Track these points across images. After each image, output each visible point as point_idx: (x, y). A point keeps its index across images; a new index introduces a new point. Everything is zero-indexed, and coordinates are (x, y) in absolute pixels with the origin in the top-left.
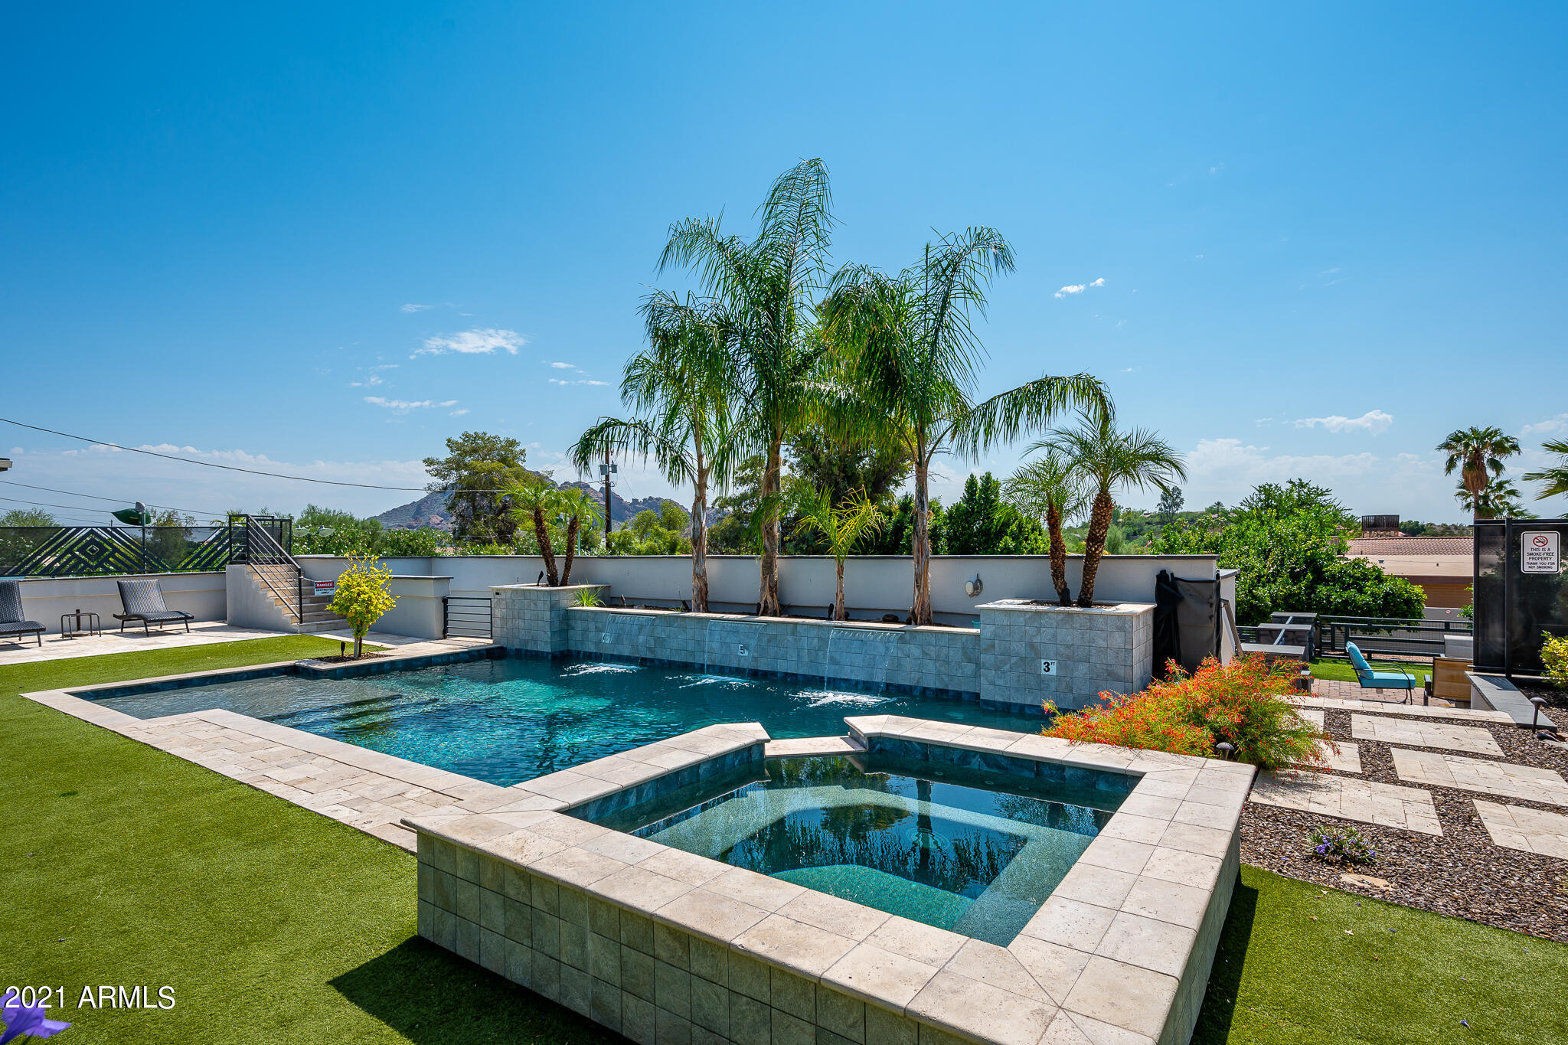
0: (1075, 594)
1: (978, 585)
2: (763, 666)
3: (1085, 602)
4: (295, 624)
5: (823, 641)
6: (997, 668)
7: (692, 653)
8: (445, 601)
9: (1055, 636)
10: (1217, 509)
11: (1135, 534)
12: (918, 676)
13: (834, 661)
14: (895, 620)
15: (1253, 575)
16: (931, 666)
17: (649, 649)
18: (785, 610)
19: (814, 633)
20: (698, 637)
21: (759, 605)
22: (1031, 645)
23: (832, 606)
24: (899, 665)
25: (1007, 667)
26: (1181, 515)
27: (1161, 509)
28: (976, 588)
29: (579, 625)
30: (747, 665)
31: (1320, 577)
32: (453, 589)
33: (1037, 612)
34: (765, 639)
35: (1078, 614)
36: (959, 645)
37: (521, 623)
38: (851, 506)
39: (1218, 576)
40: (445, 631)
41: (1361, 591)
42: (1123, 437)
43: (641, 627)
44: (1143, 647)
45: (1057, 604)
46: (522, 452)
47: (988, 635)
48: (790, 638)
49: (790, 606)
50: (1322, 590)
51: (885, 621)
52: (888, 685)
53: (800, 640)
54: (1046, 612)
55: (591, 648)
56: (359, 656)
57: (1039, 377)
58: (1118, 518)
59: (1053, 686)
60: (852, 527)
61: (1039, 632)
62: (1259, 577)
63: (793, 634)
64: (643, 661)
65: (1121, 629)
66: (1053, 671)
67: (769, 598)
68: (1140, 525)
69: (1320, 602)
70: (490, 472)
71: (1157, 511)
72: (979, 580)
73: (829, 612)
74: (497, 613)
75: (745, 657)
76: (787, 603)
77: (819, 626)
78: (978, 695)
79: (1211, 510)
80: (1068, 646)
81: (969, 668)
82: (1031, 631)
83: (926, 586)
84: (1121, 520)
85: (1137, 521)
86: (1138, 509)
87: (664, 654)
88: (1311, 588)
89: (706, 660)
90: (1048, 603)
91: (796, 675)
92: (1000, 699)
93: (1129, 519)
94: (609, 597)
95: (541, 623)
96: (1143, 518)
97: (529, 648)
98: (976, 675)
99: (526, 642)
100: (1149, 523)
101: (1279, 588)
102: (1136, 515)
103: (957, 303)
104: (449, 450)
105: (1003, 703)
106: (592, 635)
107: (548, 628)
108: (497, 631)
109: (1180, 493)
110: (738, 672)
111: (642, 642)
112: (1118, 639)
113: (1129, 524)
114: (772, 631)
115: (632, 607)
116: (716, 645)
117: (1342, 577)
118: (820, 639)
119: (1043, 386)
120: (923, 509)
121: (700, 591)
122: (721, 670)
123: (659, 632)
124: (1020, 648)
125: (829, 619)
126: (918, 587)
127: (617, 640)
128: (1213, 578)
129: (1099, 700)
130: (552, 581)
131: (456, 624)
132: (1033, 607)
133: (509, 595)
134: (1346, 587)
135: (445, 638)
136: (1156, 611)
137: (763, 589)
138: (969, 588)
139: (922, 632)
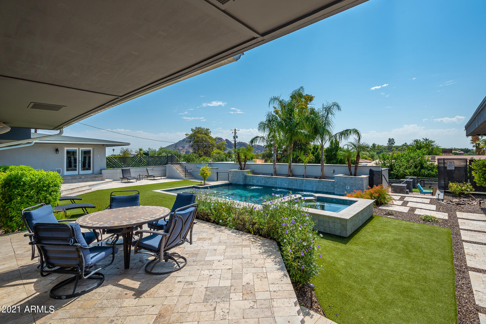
0: (353, 173)
1: (334, 171)
2: (289, 187)
3: (355, 175)
4: (184, 178)
5: (303, 182)
6: (338, 188)
7: (274, 184)
8: (217, 173)
9: (349, 181)
10: (405, 145)
11: (380, 152)
12: (322, 189)
13: (305, 186)
14: (317, 178)
15: (404, 167)
16: (325, 187)
17: (264, 183)
18: (293, 176)
19: (300, 180)
20: (275, 181)
21: (288, 175)
22: (344, 183)
23: (304, 175)
24: (318, 187)
25: (340, 187)
26: (394, 147)
27: (388, 145)
28: (333, 172)
29: (248, 179)
30: (287, 187)
31: (422, 167)
32: (219, 170)
33: (345, 177)
34: (290, 182)
35: (353, 177)
36: (330, 183)
37: (236, 178)
38: (308, 155)
39: (381, 170)
40: (217, 180)
41: (432, 171)
42: (362, 144)
43: (263, 179)
44: (366, 184)
45: (349, 175)
46: (210, 132)
47: (336, 181)
48: (295, 181)
49: (294, 175)
50: (423, 171)
51: (315, 178)
52: (316, 191)
53: (297, 182)
54: (347, 177)
55: (251, 183)
56: (205, 185)
57: (346, 129)
58: (375, 147)
59: (349, 191)
60: (308, 159)
61: (346, 181)
62: (406, 167)
64: (263, 186)
65: (361, 180)
66: (349, 188)
67: (290, 174)
68: (382, 150)
69: (422, 174)
70: (202, 137)
71: (387, 145)
72: (334, 170)
73: (303, 176)
74: (230, 176)
75: (286, 186)
76: (293, 174)
77: (302, 179)
78: (334, 193)
79: (403, 145)
80: (351, 183)
81: (332, 188)
82: (344, 180)
83: (323, 171)
84: (376, 148)
85: (381, 148)
86: (381, 145)
87: (268, 185)
88: (420, 170)
89: (277, 186)
90: (348, 175)
91: (297, 189)
93: (379, 148)
94: (253, 172)
95: (240, 178)
96: (383, 148)
97: (238, 183)
98: (334, 189)
99: (237, 182)
100: (385, 149)
101: (411, 170)
102: (381, 146)
103: (330, 115)
104: (192, 131)
106: (251, 181)
107: (242, 179)
108: (230, 180)
109: (394, 140)
110: (285, 188)
111: (263, 183)
112: (361, 182)
113: (378, 149)
114: (291, 180)
115: (259, 175)
116: (279, 183)
117: (428, 167)
118: (302, 182)
119: (347, 130)
120: (323, 156)
121: (275, 172)
122: (281, 188)
123: (267, 180)
124: (342, 184)
125: (303, 178)
126: (322, 172)
127: (257, 182)
128: (380, 170)
129: (354, 192)
130: (241, 169)
131: (220, 178)
132: (345, 176)
133: (233, 172)
134: (429, 170)
135: (217, 181)
136: (369, 177)
137: (289, 171)
138: (332, 172)
139: (323, 180)
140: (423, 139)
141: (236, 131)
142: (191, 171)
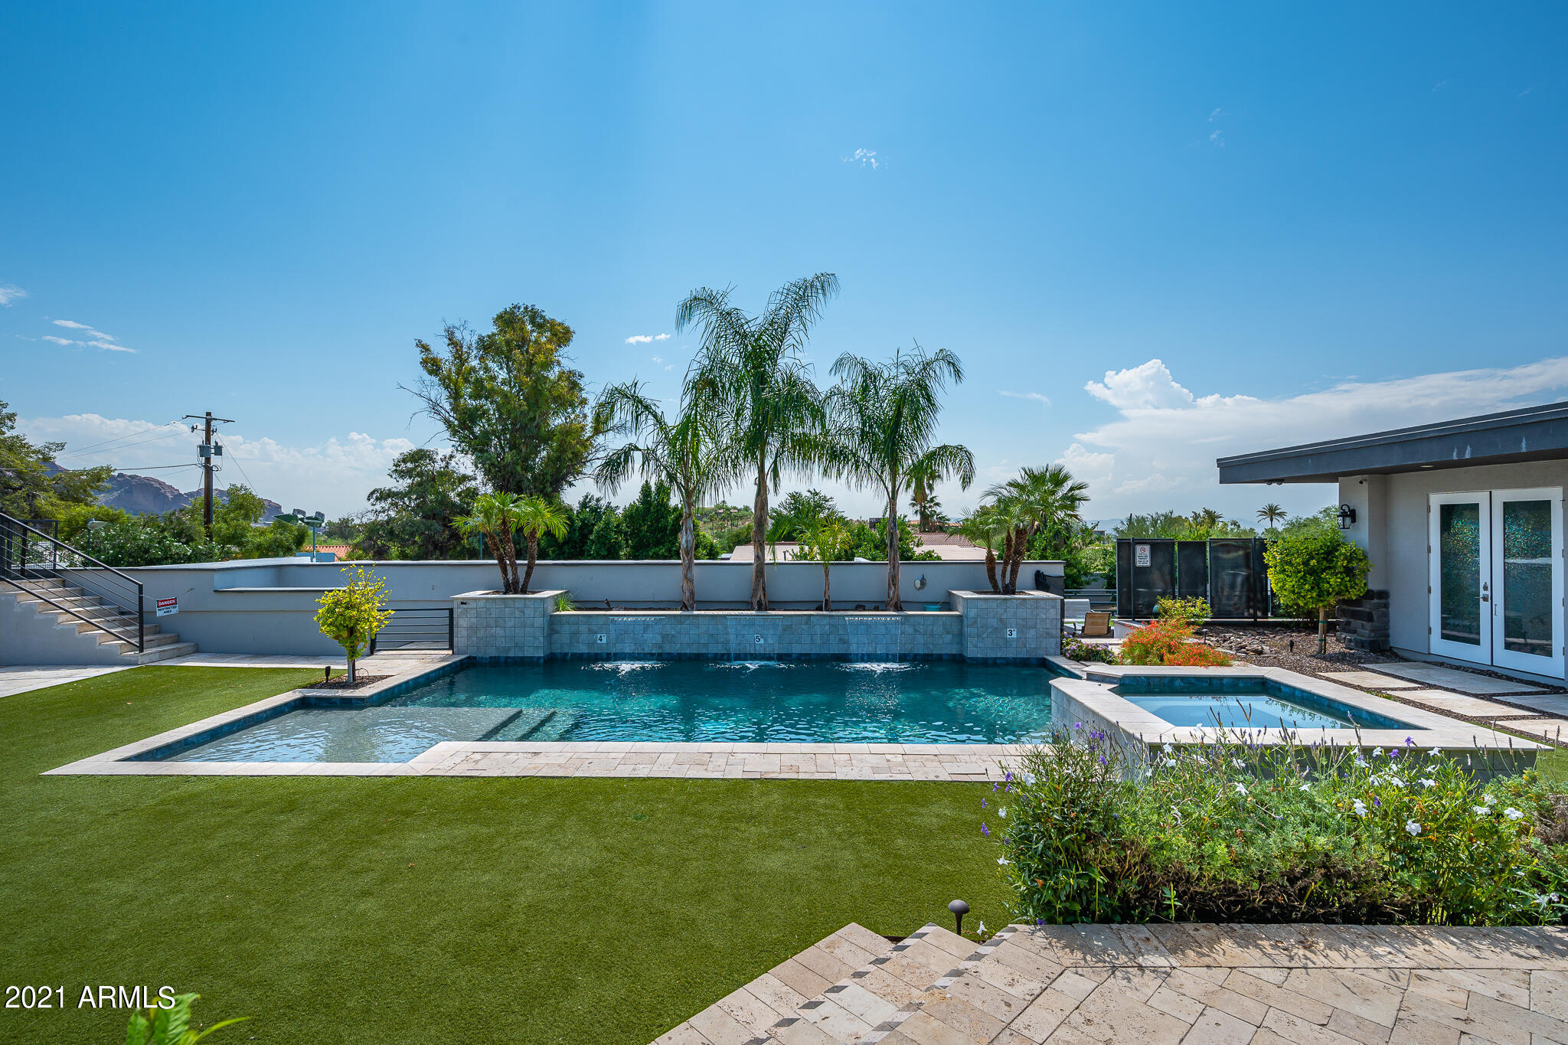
4: (129, 653)
5: (835, 627)
6: (978, 636)
7: (706, 645)
9: (1016, 614)
12: (910, 646)
17: (656, 645)
18: (770, 605)
19: (826, 621)
20: (711, 632)
21: (750, 602)
22: (1001, 620)
25: (985, 635)
28: (922, 583)
29: (566, 629)
33: (1005, 599)
35: (1029, 599)
36: (941, 623)
37: (500, 631)
43: (647, 626)
47: (973, 616)
48: (803, 626)
53: (813, 627)
55: (583, 649)
59: (1014, 644)
61: (1006, 611)
63: (807, 623)
64: (659, 657)
66: (1014, 635)
67: (763, 597)
72: (923, 579)
74: (463, 622)
80: (1023, 619)
81: (948, 638)
82: (1001, 611)
83: (898, 584)
91: (810, 654)
92: (981, 656)
95: (530, 630)
98: (961, 642)
105: (983, 658)
106: (583, 637)
108: (461, 641)
111: (651, 641)
112: (1052, 613)
114: (787, 623)
118: (831, 625)
123: (665, 630)
124: (993, 622)
126: (892, 585)
127: (617, 639)
133: (471, 604)
138: (918, 585)
140: (809, 491)
141: (213, 423)
142: (174, 611)
